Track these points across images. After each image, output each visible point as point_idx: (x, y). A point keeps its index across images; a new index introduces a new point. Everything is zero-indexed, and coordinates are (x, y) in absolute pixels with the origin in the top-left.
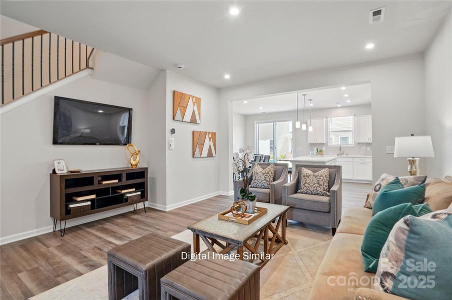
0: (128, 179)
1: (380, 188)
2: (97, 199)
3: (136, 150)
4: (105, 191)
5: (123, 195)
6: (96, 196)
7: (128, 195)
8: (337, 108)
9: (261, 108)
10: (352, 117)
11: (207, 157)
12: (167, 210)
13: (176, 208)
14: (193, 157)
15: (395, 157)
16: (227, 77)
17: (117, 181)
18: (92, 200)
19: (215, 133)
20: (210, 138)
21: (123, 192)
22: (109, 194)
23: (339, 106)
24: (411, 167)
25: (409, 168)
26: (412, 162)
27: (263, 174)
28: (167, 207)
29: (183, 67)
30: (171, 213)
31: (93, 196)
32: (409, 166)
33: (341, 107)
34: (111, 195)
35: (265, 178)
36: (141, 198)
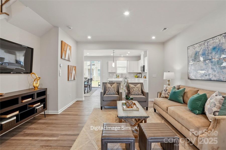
0: (38, 97)
1: (167, 90)
2: (20, 114)
3: (37, 77)
4: (25, 107)
5: (34, 108)
6: (19, 112)
7: (37, 108)
8: (121, 57)
9: (88, 54)
10: (126, 62)
11: (73, 80)
12: (59, 113)
13: (62, 111)
14: (68, 80)
15: (164, 79)
16: (89, 37)
17: (31, 99)
18: (16, 116)
19: (76, 67)
20: (74, 69)
21: (34, 106)
22: (27, 109)
23: (122, 56)
24: (169, 83)
25: (168, 83)
26: (169, 81)
27: (113, 88)
28: (59, 111)
29: (72, 28)
30: (61, 114)
31: (17, 113)
32: (168, 82)
33: (123, 57)
34: (28, 110)
35: (114, 89)
36: (44, 109)
